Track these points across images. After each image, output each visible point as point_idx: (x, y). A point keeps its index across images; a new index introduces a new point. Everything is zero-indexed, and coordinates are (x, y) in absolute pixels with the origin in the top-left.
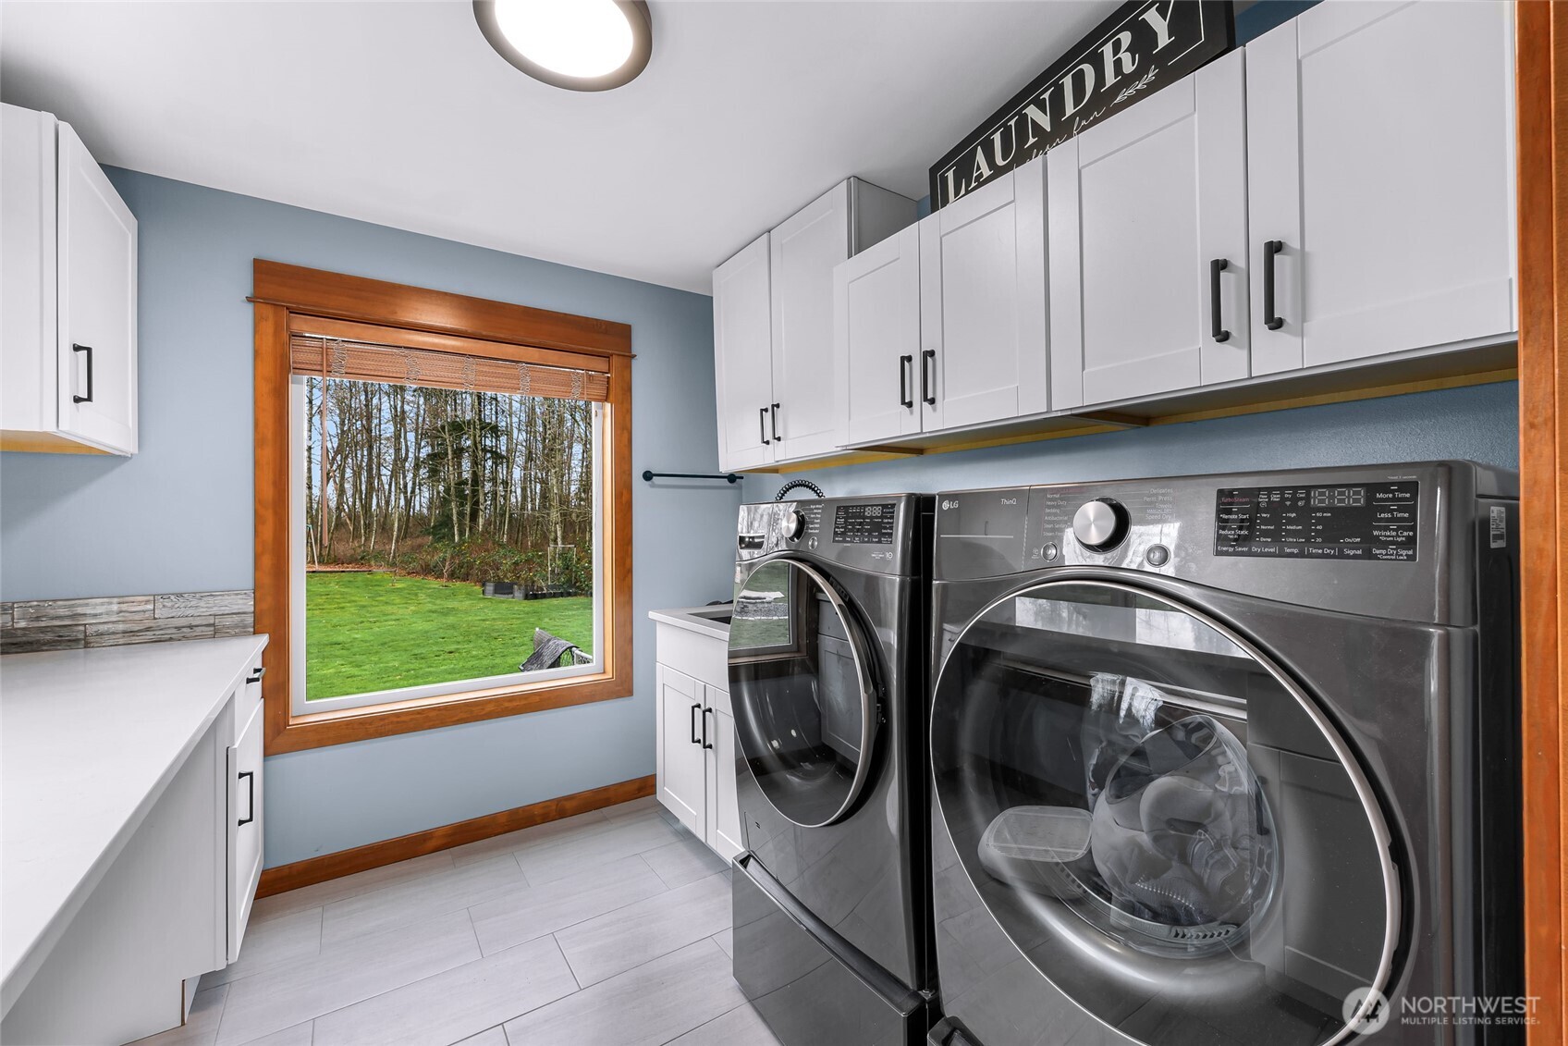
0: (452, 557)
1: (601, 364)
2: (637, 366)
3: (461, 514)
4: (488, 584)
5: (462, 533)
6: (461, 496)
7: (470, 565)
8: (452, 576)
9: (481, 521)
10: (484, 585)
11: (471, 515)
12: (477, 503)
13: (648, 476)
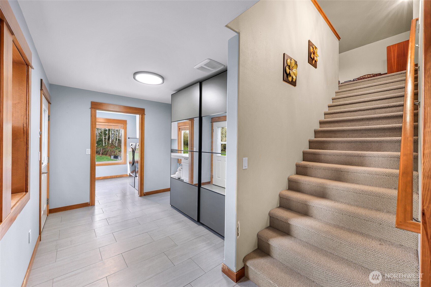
0: (103, 150)
1: (123, 125)
2: (127, 125)
3: (105, 139)
4: (112, 156)
5: (105, 143)
6: (105, 134)
7: (108, 152)
8: (102, 154)
9: (111, 140)
10: (111, 156)
11: (108, 139)
12: (109, 136)
13: (129, 138)
